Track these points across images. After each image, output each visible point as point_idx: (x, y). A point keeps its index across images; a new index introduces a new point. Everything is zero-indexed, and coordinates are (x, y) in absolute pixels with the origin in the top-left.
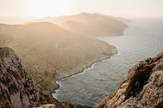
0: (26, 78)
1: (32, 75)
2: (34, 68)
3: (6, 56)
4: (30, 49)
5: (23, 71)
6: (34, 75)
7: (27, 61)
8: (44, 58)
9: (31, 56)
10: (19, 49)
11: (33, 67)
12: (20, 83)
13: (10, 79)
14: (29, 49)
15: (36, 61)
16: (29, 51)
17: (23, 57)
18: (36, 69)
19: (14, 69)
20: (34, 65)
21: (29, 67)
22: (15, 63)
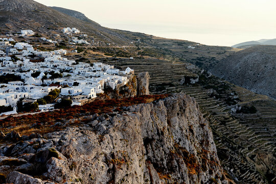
0: (211, 173)
1: (232, 170)
2: (241, 154)
3: (178, 114)
4: (240, 108)
5: (209, 155)
6: (239, 171)
7: (227, 134)
8: (270, 136)
9: (241, 125)
10: (216, 104)
11: (240, 151)
12: (195, 180)
13: (176, 167)
14: (239, 106)
15: (249, 139)
16: (238, 112)
17: (221, 124)
18: (245, 158)
19: (188, 145)
20: (243, 148)
21: (230, 150)
22: (195, 134)
